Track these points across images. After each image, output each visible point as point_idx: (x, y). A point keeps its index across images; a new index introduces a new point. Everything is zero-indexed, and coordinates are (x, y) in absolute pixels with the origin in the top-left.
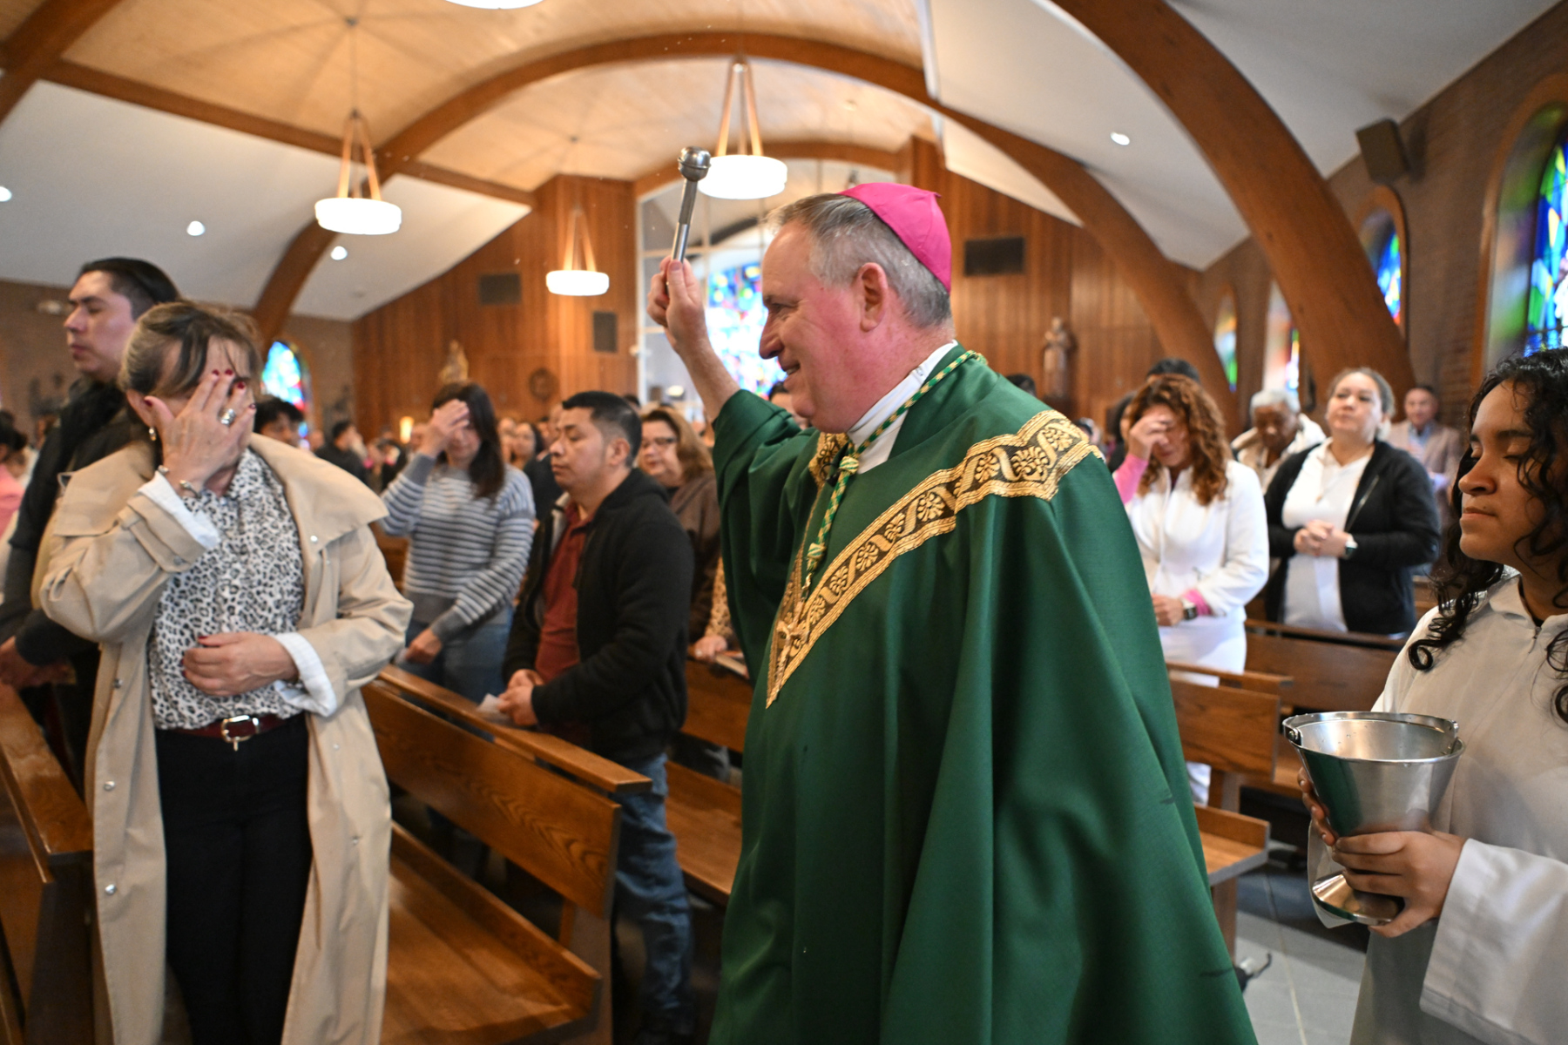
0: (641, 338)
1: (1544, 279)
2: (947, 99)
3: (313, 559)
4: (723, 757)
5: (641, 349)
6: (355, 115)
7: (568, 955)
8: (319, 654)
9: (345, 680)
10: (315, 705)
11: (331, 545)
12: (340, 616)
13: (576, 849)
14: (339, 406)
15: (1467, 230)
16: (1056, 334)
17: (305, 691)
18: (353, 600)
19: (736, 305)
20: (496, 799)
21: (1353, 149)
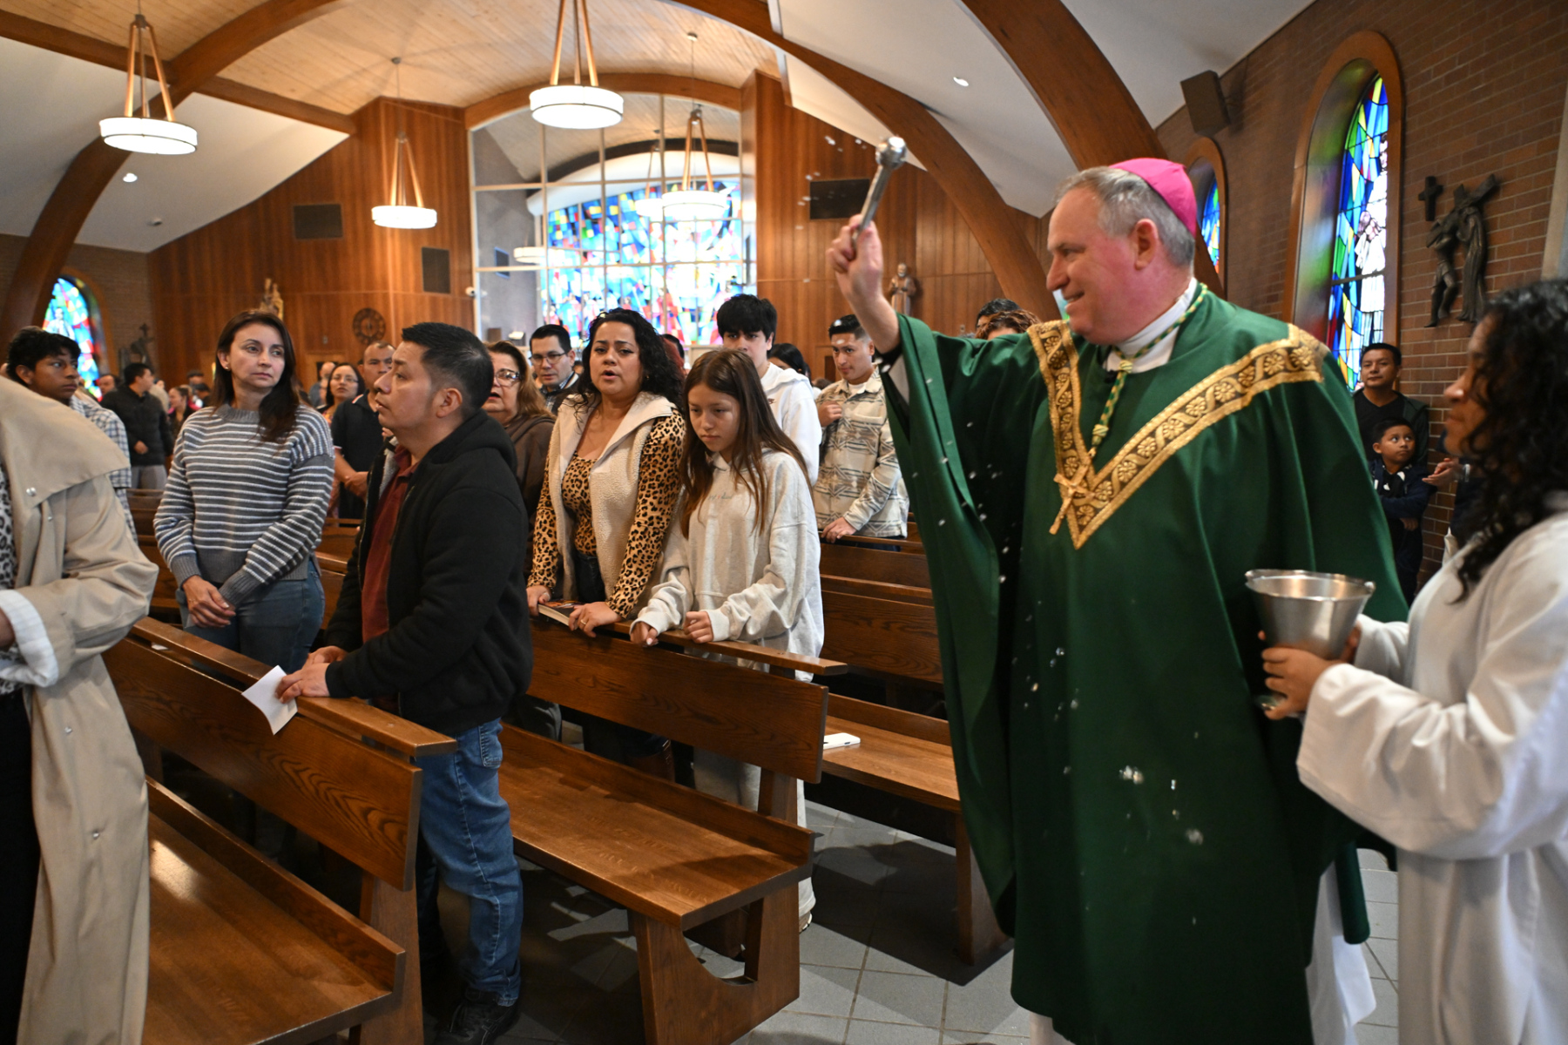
0: (476, 278)
1: (1347, 233)
2: (790, 34)
3: (27, 513)
4: (556, 714)
5: (476, 289)
6: (140, 21)
7: (368, 931)
8: (42, 614)
9: (72, 647)
10: (30, 674)
11: (53, 498)
12: (65, 576)
13: (374, 817)
14: (137, 348)
15: (1280, 182)
16: (901, 279)
17: (21, 661)
18: (81, 560)
19: (578, 244)
20: (288, 768)
21: (1180, 101)
